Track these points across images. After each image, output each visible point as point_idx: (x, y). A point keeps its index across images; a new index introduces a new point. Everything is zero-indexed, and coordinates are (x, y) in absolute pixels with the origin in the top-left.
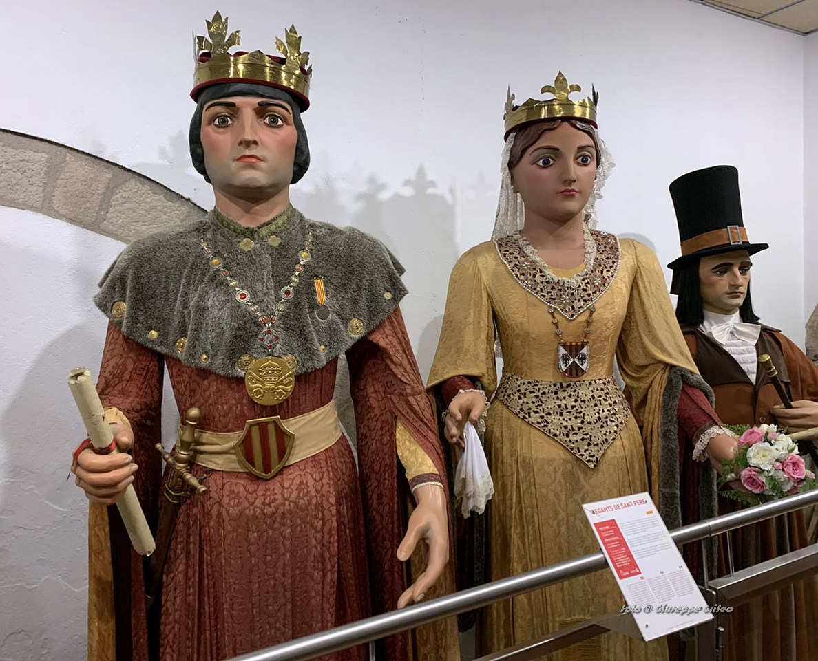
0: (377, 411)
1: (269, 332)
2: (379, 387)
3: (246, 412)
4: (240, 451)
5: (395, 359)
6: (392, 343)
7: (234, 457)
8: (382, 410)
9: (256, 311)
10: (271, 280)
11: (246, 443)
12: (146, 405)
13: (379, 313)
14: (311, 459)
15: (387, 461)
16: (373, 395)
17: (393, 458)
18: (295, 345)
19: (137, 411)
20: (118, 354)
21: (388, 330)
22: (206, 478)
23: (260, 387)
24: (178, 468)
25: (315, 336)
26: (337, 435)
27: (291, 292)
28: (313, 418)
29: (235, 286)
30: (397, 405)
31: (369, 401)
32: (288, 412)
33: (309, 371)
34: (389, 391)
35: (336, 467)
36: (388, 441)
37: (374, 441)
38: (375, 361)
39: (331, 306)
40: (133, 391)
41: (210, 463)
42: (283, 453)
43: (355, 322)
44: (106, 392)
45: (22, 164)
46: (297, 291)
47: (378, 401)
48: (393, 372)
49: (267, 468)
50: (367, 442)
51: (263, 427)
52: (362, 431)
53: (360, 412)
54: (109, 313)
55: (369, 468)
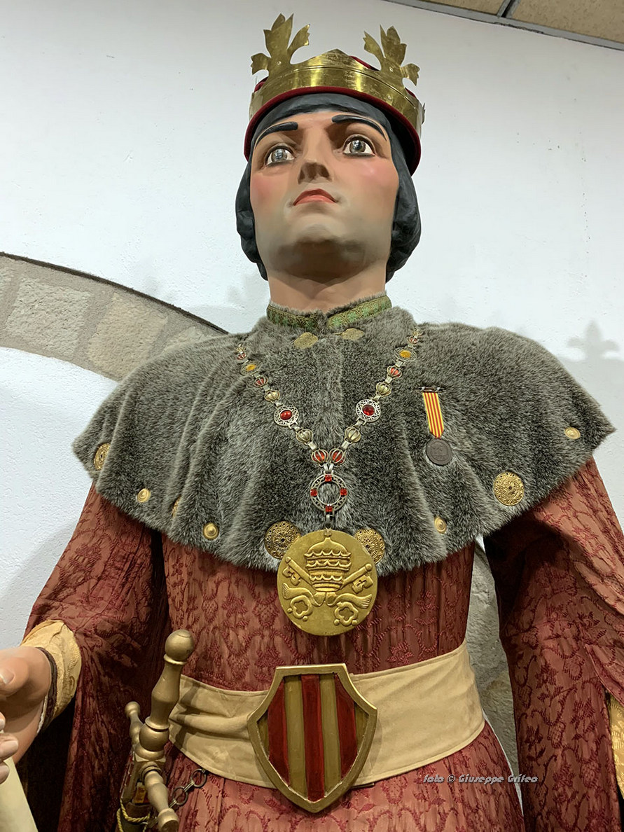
0: (561, 680)
1: (329, 481)
2: (561, 625)
3: (279, 648)
4: (260, 733)
5: (597, 563)
6: (587, 530)
7: (248, 748)
8: (572, 678)
9: (308, 440)
10: (340, 386)
11: (273, 718)
12: (123, 626)
13: (557, 463)
14: (414, 776)
15: (594, 803)
16: (551, 644)
17: (608, 797)
18: (382, 510)
19: (104, 635)
20: (88, 530)
21: (577, 500)
22: (192, 789)
23: (305, 594)
24: (139, 759)
25: (421, 495)
26: (475, 724)
27: (376, 409)
28: (422, 679)
29: (274, 399)
30: (609, 668)
31: (541, 655)
32: (365, 657)
33: (410, 567)
34: (588, 635)
35: (474, 805)
36: (595, 754)
37: (559, 752)
38: (552, 569)
39: (455, 440)
40: (106, 598)
41: (204, 755)
42: (350, 752)
43: (505, 480)
44: (61, 596)
45: (57, 304)
46: (386, 409)
47: (564, 657)
48: (595, 591)
49: (315, 789)
50: (542, 752)
51: (310, 686)
52: (530, 723)
53: (522, 681)
54: (89, 464)
55: (548, 813)
